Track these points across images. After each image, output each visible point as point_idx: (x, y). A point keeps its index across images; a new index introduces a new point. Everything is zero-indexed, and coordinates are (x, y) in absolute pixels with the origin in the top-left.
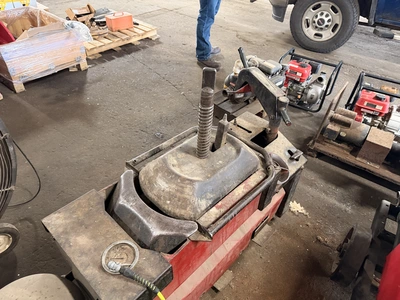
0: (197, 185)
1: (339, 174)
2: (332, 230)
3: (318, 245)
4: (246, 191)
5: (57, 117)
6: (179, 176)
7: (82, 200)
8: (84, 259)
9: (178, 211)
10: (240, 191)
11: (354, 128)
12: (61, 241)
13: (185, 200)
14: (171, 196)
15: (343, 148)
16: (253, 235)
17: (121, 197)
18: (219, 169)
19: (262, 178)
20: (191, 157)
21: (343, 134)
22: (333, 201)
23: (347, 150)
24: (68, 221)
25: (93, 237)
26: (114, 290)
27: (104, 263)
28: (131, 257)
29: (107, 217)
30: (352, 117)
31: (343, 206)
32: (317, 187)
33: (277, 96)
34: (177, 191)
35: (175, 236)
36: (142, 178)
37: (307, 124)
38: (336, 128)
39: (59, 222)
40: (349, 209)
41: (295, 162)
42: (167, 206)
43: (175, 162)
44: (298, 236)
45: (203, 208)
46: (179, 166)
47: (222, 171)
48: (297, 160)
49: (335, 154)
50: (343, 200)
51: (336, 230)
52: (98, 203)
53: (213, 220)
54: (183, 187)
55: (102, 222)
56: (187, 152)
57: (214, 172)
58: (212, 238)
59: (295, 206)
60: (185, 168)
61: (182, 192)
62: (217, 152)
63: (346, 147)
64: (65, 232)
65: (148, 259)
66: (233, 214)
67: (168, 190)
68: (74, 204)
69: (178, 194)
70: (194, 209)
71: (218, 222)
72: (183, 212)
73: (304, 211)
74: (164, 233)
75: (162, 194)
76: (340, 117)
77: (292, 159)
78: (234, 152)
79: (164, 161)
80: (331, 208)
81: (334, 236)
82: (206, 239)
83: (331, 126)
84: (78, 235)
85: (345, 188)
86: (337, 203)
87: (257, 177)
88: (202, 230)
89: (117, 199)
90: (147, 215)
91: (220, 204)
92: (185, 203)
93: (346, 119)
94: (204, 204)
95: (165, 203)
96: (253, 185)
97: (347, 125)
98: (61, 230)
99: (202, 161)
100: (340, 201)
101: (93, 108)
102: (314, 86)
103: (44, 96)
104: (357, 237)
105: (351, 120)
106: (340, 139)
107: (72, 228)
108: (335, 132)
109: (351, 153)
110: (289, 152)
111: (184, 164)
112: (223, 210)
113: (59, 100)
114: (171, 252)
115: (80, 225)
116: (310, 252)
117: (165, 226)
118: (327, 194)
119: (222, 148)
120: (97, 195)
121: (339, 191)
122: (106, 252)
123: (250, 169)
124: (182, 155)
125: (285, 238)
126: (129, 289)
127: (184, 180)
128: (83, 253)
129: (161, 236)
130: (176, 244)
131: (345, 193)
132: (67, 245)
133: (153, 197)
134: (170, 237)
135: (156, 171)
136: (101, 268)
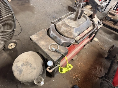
0: (75, 29)
1: (109, 31)
2: (106, 46)
3: (102, 50)
4: (88, 32)
5: (23, 10)
6: (70, 26)
7: (40, 32)
8: (44, 47)
9: (69, 36)
10: (86, 32)
11: (116, 16)
12: (37, 42)
13: (71, 33)
14: (67, 32)
15: (111, 23)
16: (84, 46)
17: (51, 32)
18: (81, 24)
19: (92, 28)
20: (72, 21)
21: (112, 18)
22: (107, 38)
23: (112, 23)
24: (37, 38)
25: (46, 42)
26: (54, 55)
27: (50, 48)
28: (57, 47)
29: (48, 37)
30: (116, 13)
31: (109, 40)
32: (102, 34)
33: (97, 3)
34: (69, 30)
35: (69, 43)
36: (57, 27)
37: (100, 15)
38: (110, 16)
39: (35, 37)
40: (111, 41)
41: (100, 25)
42: (66, 34)
43: (67, 22)
44: (96, 47)
45: (76, 36)
46: (69, 23)
47: (82, 25)
48: (100, 24)
49: (109, 24)
50: (110, 38)
51: (107, 46)
52: (45, 33)
53: (79, 39)
54: (70, 29)
55: (47, 38)
56: (71, 19)
57: (80, 25)
58: (79, 44)
59: (95, 39)
60: (70, 24)
61: (70, 31)
62: (80, 19)
63: (112, 22)
64: (37, 40)
65: (62, 48)
66: (85, 38)
67: (66, 30)
68: (38, 33)
69: (69, 31)
70: (74, 36)
71: (81, 40)
72: (70, 36)
73: (98, 41)
74: (65, 42)
75: (64, 31)
76: (112, 12)
77: (99, 24)
78: (85, 20)
79: (64, 21)
80: (106, 40)
81: (106, 48)
82: (77, 44)
83: (109, 16)
84: (41, 41)
85: (110, 35)
86: (108, 39)
87: (91, 28)
88: (76, 42)
89: (50, 32)
90: (60, 37)
91: (80, 35)
92: (71, 34)
93: (114, 13)
94: (76, 34)
95: (65, 34)
96: (90, 30)
97: (114, 15)
98: (36, 40)
99: (75, 22)
100: (109, 38)
101: (33, 7)
102: (104, 3)
103: (18, 3)
104: (115, 47)
105: (116, 14)
106: (111, 20)
107: (39, 39)
108: (110, 17)
109: (114, 24)
110: (98, 22)
111: (70, 22)
112: (81, 37)
113: (22, 5)
114: (68, 47)
115: (41, 39)
116: (99, 51)
117: (66, 40)
118: (105, 36)
119: (81, 18)
120: (45, 31)
121: (109, 35)
122: (50, 46)
123: (89, 25)
124: (69, 20)
125: (92, 48)
126: (58, 55)
127: (71, 27)
128: (43, 46)
129: (64, 42)
130: (69, 45)
131: (111, 36)
132: (39, 44)
133: (61, 32)
134: (67, 43)
135: (62, 24)
136: (49, 50)
